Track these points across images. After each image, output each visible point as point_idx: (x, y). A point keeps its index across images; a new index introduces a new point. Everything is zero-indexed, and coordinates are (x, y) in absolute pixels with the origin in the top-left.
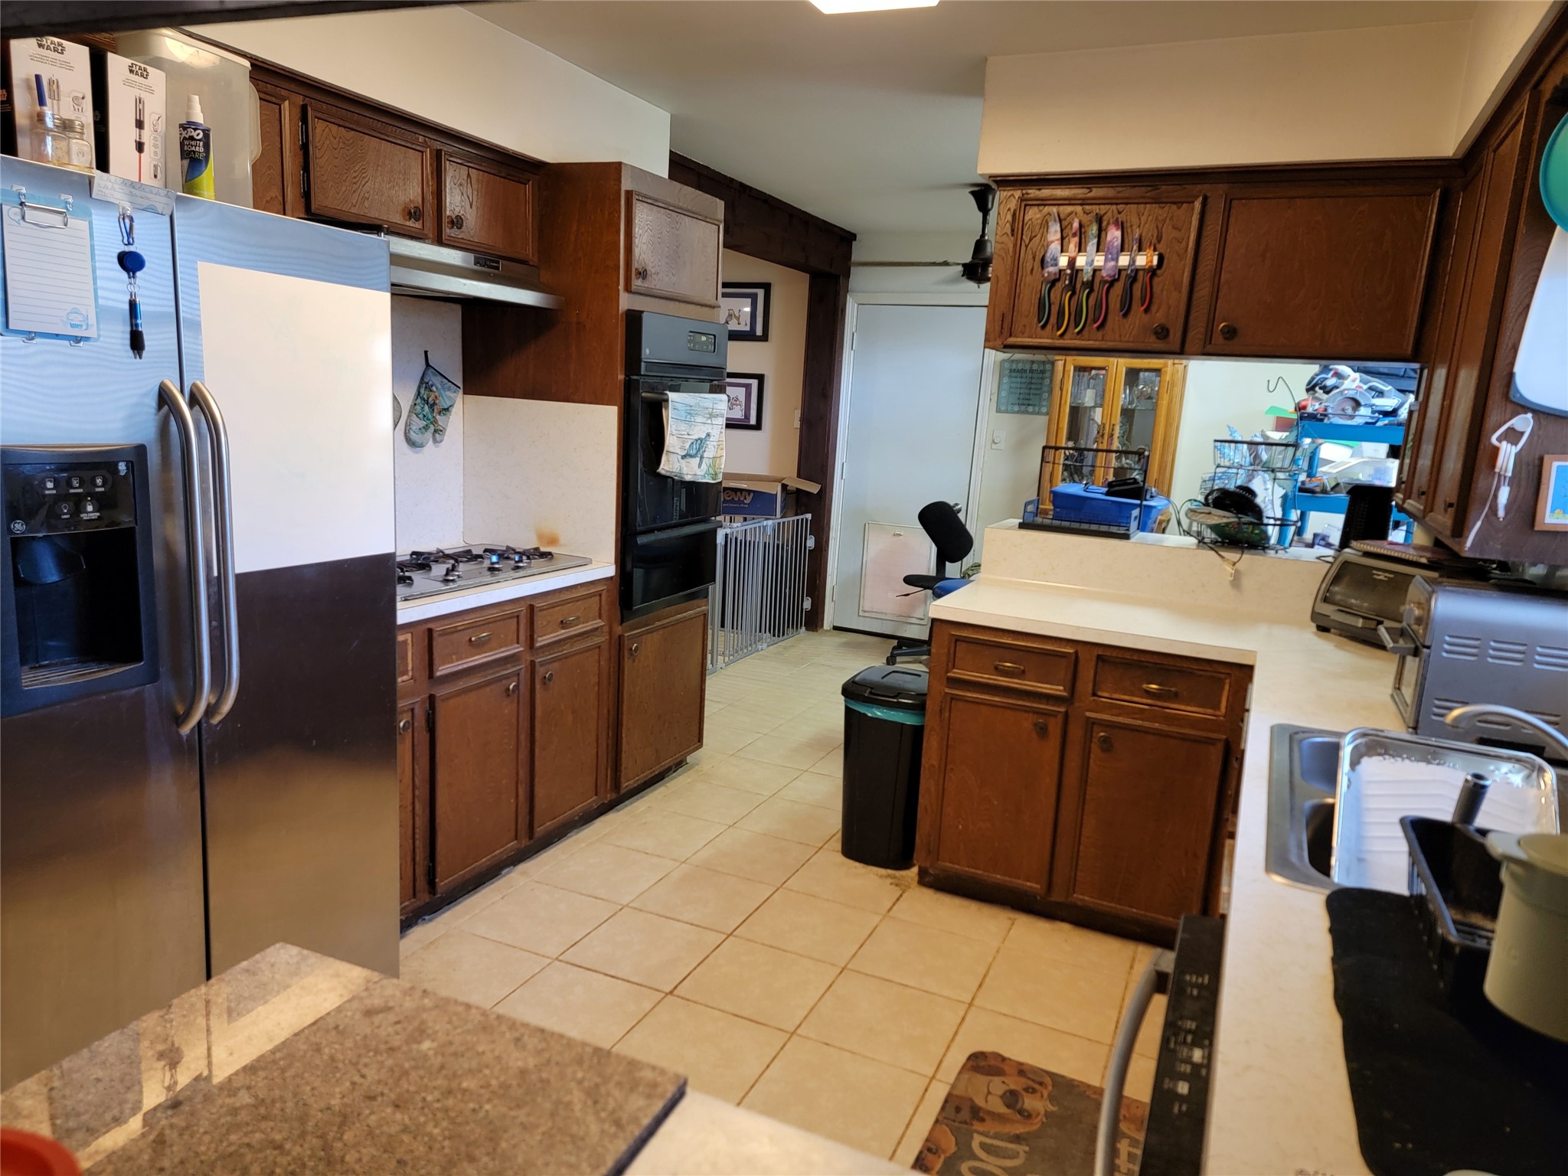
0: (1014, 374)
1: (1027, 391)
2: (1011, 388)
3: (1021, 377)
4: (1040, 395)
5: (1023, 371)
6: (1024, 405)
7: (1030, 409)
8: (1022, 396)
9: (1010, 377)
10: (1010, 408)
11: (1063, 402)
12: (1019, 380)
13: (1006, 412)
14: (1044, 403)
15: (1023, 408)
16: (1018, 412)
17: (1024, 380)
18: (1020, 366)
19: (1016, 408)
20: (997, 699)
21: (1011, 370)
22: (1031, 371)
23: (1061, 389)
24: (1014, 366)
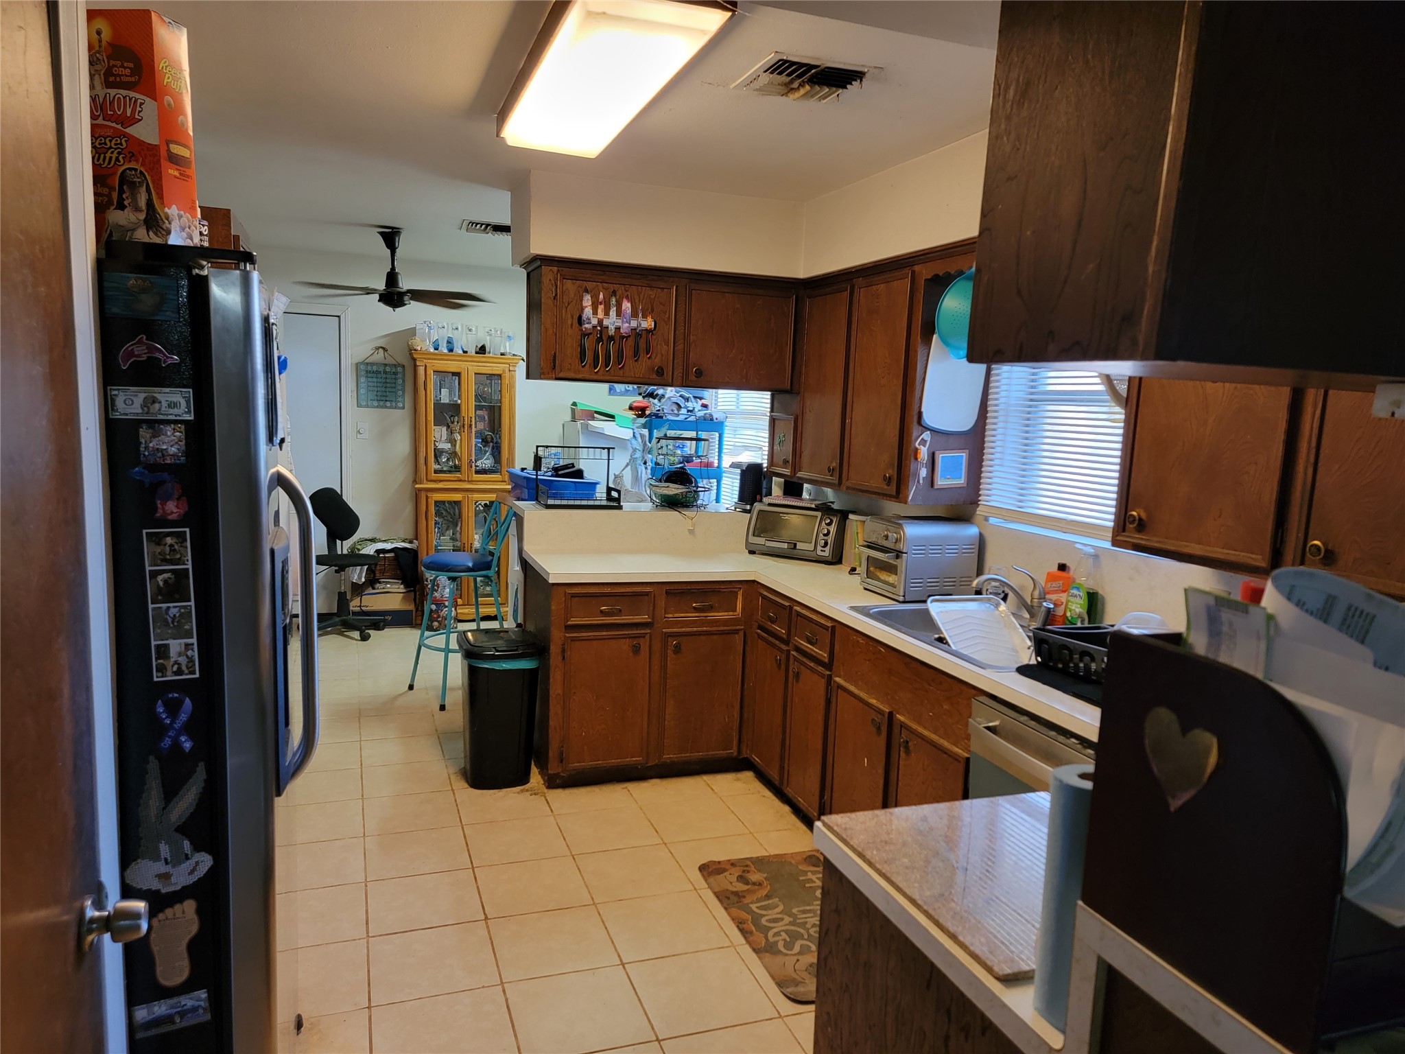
0: (370, 375)
1: (383, 389)
2: (368, 386)
3: (377, 378)
4: (395, 393)
5: (378, 372)
6: (382, 401)
7: (388, 404)
8: (379, 394)
9: (367, 377)
10: (369, 403)
11: (428, 399)
12: (375, 380)
13: (367, 406)
14: (400, 399)
15: (381, 403)
16: (377, 407)
17: (379, 380)
18: (375, 368)
19: (375, 403)
20: (604, 633)
21: (367, 371)
22: (385, 372)
23: (425, 389)
24: (369, 368)
